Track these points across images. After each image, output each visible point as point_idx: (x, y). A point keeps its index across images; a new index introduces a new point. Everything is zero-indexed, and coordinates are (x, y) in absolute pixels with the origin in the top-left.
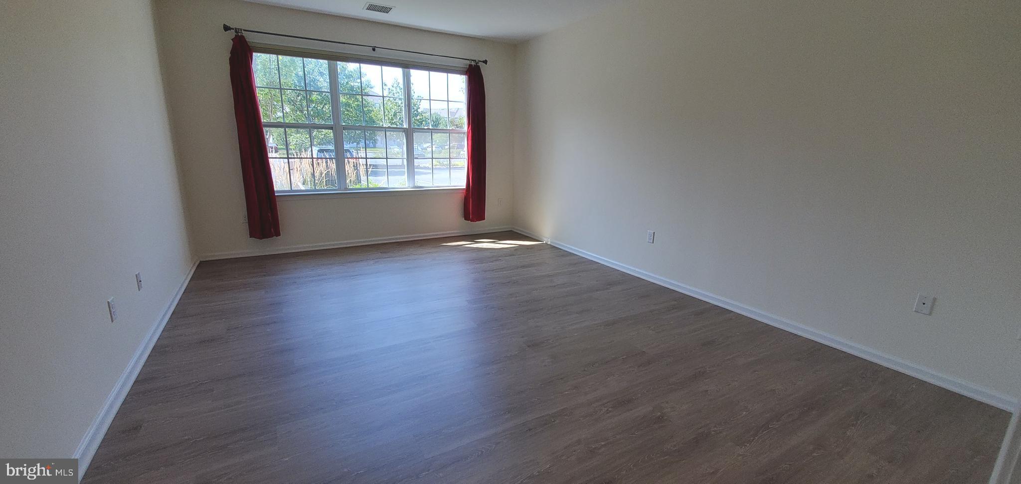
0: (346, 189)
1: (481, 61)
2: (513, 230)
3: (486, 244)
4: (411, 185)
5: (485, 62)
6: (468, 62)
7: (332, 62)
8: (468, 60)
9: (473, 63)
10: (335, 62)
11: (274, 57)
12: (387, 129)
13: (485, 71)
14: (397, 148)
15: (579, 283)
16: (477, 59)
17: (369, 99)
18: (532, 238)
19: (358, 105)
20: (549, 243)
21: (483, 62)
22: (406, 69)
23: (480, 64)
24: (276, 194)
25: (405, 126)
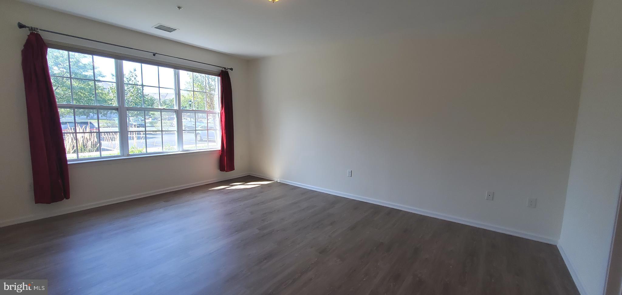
0: (129, 155)
1: (229, 69)
2: (250, 175)
3: (239, 186)
4: (181, 150)
5: (232, 69)
6: (221, 69)
7: (119, 61)
8: (221, 67)
9: (224, 69)
10: (121, 61)
11: (66, 53)
12: (162, 110)
13: (231, 74)
14: (171, 124)
15: (316, 206)
16: (226, 67)
17: (100, 84)
18: (266, 179)
19: (90, 89)
20: (279, 181)
21: (230, 69)
22: (176, 70)
23: (229, 71)
24: (68, 163)
25: (176, 108)
